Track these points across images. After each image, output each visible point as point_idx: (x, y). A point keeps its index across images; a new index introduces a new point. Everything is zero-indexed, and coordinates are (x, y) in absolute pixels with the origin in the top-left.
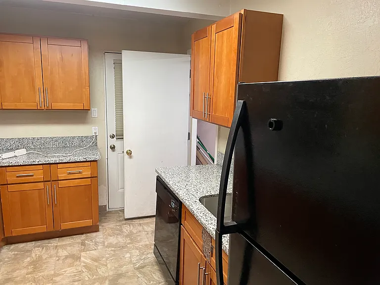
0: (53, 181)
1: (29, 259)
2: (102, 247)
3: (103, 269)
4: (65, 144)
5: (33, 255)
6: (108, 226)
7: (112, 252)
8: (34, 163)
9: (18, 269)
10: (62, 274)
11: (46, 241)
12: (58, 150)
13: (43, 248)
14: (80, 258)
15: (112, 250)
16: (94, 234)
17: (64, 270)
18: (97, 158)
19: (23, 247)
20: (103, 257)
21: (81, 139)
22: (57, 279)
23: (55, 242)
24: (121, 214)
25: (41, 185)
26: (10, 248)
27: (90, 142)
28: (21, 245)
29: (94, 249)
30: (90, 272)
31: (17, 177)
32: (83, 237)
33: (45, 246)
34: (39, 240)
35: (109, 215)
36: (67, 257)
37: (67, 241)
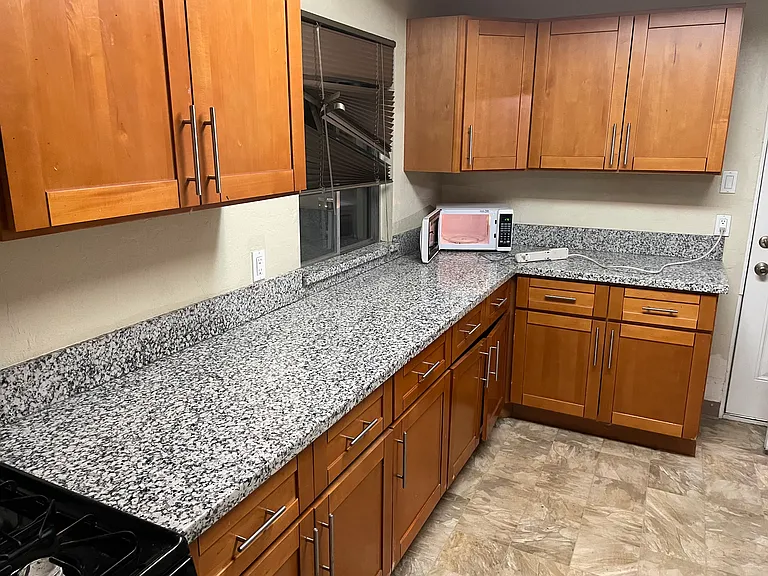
0: (610, 320)
1: (543, 458)
2: (697, 494)
3: (695, 544)
4: (647, 247)
5: (553, 453)
6: (718, 454)
7: (722, 517)
8: (580, 278)
9: (523, 469)
10: (604, 516)
11: (579, 436)
12: (629, 257)
13: (571, 447)
14: (643, 497)
15: (720, 511)
16: (682, 459)
17: (606, 508)
18: (720, 288)
19: (538, 431)
20: (698, 519)
21: (685, 241)
22: (592, 519)
23: (595, 444)
24: (756, 434)
25: (586, 325)
26: (515, 425)
27: (706, 250)
28: (535, 427)
29: (677, 490)
30: (662, 538)
31: (547, 299)
32: (657, 455)
33: (577, 445)
34: (565, 429)
35: (727, 428)
36: (615, 484)
37: (619, 450)
